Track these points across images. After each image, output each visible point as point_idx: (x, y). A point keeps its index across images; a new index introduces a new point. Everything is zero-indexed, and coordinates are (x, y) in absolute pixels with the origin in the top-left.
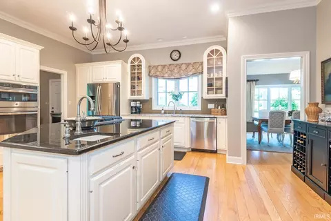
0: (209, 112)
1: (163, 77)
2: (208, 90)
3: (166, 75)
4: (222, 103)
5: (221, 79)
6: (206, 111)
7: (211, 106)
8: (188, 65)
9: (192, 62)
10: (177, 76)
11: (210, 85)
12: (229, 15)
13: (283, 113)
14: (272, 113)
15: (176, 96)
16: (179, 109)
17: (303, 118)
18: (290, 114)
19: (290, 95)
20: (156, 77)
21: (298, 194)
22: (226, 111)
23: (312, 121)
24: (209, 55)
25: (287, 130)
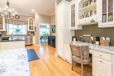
0: (30, 35)
1: (12, 24)
2: (30, 29)
3: (14, 23)
4: (33, 33)
5: (33, 26)
6: (28, 35)
7: (30, 33)
8: (22, 21)
9: (24, 20)
10: (18, 24)
11: (30, 28)
12: (36, 13)
13: (46, 35)
14: (44, 35)
15: (18, 30)
16: (19, 34)
17: (49, 35)
18: (47, 35)
19: (46, 31)
20: (9, 23)
21: (49, 47)
22: (34, 34)
23: (50, 36)
24: (29, 20)
25: (46, 38)
